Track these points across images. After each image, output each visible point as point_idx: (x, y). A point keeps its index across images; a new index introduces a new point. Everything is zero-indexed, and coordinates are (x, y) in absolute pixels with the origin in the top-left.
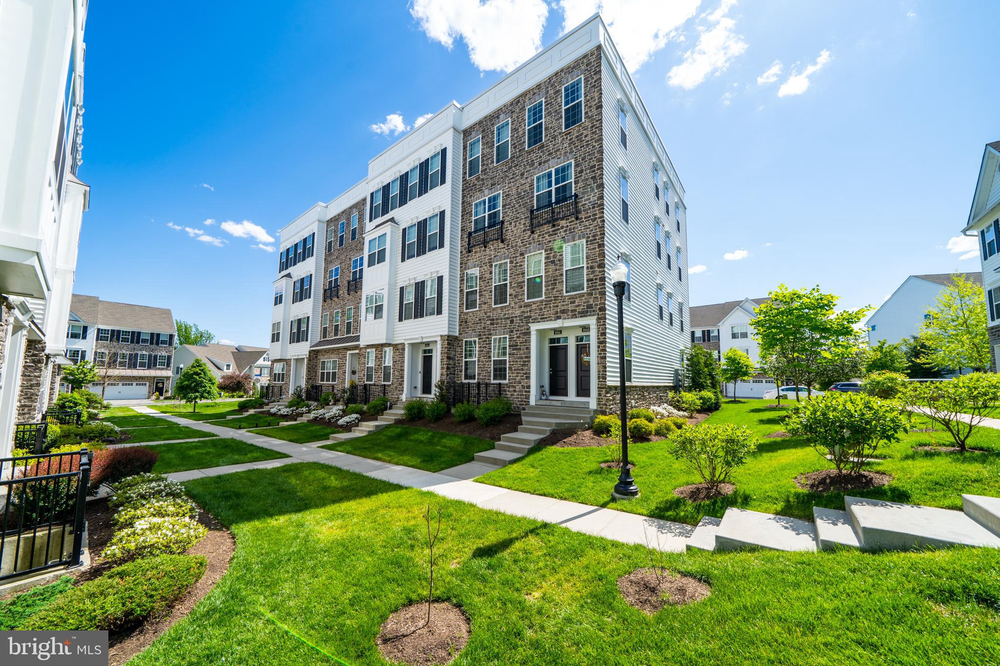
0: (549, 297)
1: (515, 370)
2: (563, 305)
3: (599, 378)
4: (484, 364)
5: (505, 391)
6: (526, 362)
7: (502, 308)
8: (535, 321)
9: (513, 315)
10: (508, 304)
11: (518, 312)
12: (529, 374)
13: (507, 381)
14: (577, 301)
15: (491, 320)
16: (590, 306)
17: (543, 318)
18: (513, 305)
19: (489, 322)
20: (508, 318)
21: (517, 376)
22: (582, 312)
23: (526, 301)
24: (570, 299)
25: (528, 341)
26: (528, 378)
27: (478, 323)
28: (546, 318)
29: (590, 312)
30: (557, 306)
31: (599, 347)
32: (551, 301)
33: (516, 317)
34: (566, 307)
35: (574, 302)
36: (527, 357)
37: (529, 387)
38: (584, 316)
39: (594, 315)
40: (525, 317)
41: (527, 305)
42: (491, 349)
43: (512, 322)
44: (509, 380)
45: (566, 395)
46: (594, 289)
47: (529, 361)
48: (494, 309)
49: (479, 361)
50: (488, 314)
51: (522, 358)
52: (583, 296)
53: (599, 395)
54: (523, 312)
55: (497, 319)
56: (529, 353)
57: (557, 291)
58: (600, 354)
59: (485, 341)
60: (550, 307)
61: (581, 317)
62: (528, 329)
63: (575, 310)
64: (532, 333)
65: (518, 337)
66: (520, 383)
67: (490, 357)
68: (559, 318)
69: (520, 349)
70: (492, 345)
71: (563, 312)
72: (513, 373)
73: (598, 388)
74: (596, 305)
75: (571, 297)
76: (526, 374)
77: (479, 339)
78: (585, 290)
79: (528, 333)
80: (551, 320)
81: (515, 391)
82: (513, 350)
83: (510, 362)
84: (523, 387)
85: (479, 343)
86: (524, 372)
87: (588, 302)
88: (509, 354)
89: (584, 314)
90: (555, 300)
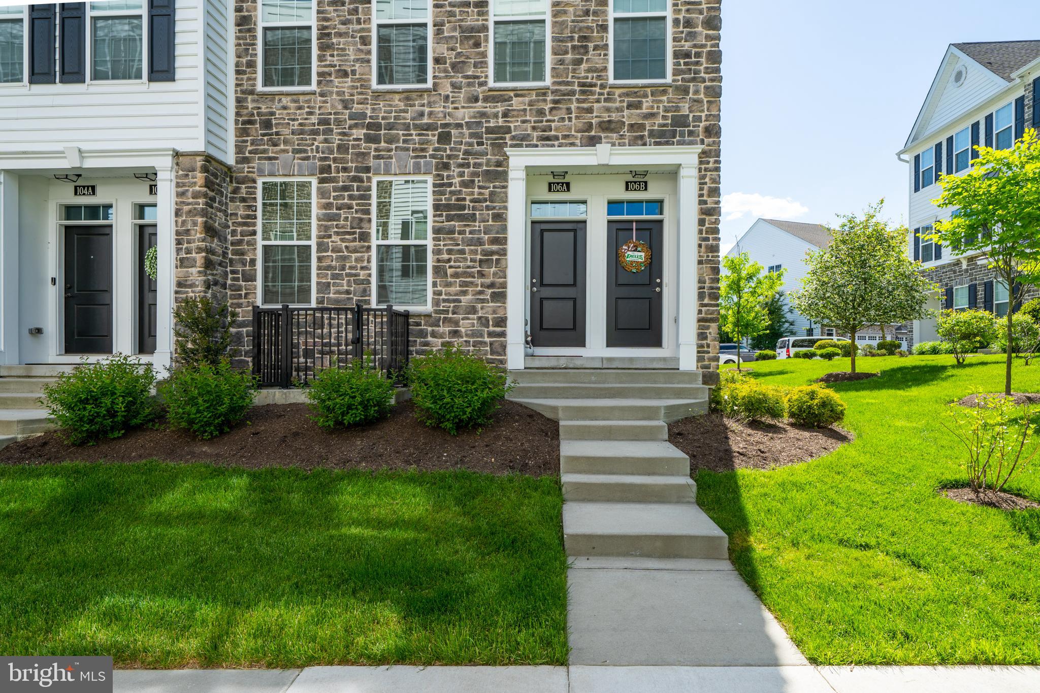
0: (568, 83)
1: (456, 275)
2: (608, 110)
3: (701, 296)
4: (344, 258)
5: (423, 334)
6: (492, 253)
7: (408, 96)
8: (522, 141)
9: (448, 120)
10: (429, 84)
11: (464, 114)
12: (504, 286)
13: (428, 308)
14: (647, 103)
15: (369, 126)
16: (680, 121)
17: (548, 138)
18: (446, 89)
19: (359, 133)
20: (429, 127)
21: (464, 293)
22: (662, 134)
23: (491, 83)
24: (627, 95)
25: (499, 197)
26: (500, 296)
27: (315, 133)
28: (557, 138)
29: (682, 134)
30: (590, 110)
31: (701, 222)
32: (573, 93)
33: (459, 126)
34: (614, 116)
35: (638, 105)
36: (495, 241)
37: (502, 322)
38: (667, 143)
39: (691, 143)
40: (489, 131)
41: (494, 97)
42: (368, 212)
43: (444, 138)
44: (436, 303)
45: (581, 343)
46: (694, 80)
47: (504, 253)
48: (378, 95)
49: (321, 247)
50: (356, 108)
51: (480, 242)
52: (664, 92)
53: (702, 336)
54: (483, 115)
55: (390, 127)
56: (504, 229)
57: (589, 70)
58: (707, 239)
59: (345, 188)
60: (569, 111)
61: (657, 144)
62: (499, 164)
63: (642, 127)
64: (511, 175)
65: (464, 184)
66: (473, 310)
67: (365, 237)
68: (593, 141)
69: (473, 218)
70: (374, 201)
71: (607, 126)
72: (448, 285)
73: (699, 321)
74: (699, 119)
75: (631, 92)
76: (492, 285)
77: (322, 181)
78: (669, 79)
79: (499, 174)
80: (572, 144)
81: (456, 333)
82: (449, 218)
83: (437, 252)
84: (484, 321)
85: (322, 194)
86: (487, 281)
87: (677, 109)
88: (437, 231)
89: (663, 137)
90: (583, 92)
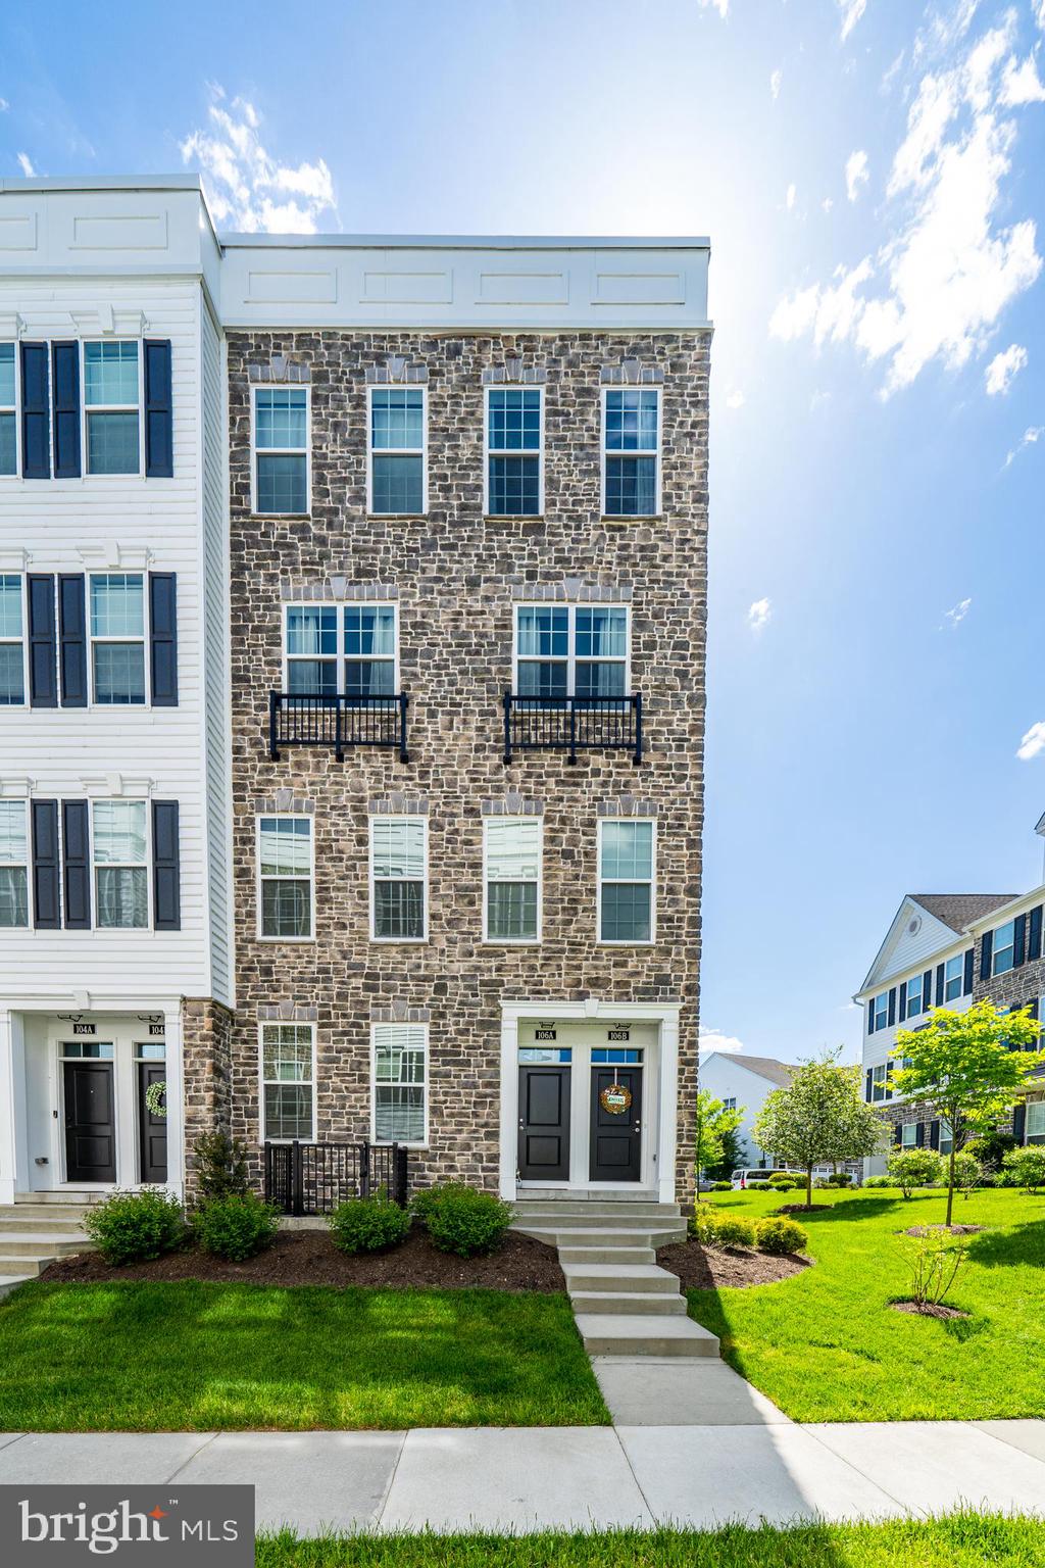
0: (558, 942)
1: (452, 1115)
2: (596, 968)
3: (680, 1138)
4: (344, 1098)
5: (420, 1168)
6: (486, 1096)
7: (405, 949)
8: (514, 994)
9: (444, 972)
10: (426, 939)
11: (460, 968)
12: (497, 1125)
13: (426, 1144)
14: (632, 963)
15: (368, 976)
16: (663, 980)
17: (539, 992)
18: (442, 944)
19: (359, 982)
20: (426, 979)
21: (460, 1132)
22: (646, 991)
23: (485, 940)
24: (614, 954)
25: (492, 1046)
26: (493, 1135)
27: (316, 980)
28: (547, 992)
29: (664, 992)
30: (579, 967)
31: (681, 1072)
32: (562, 951)
33: (454, 978)
34: (602, 973)
35: (624, 964)
36: (488, 1085)
37: (495, 1158)
38: (650, 1000)
39: (672, 1000)
40: (483, 983)
41: (488, 952)
42: (367, 1056)
43: (441, 989)
44: (433, 1140)
45: (564, 1177)
46: (676, 942)
47: (497, 1096)
48: (375, 947)
49: (322, 1087)
50: (355, 959)
51: (475, 1086)
52: (648, 953)
53: (680, 1173)
54: (478, 968)
55: (388, 977)
56: (497, 1074)
57: (578, 931)
58: (686, 1087)
59: (345, 1033)
60: (559, 967)
61: (641, 1000)
62: (493, 1014)
63: (627, 984)
64: (504, 1025)
65: (460, 1032)
66: (468, 1147)
67: (364, 1078)
68: (581, 996)
69: (468, 1063)
71: (595, 983)
72: (444, 1124)
73: (677, 1160)
74: (680, 978)
75: (616, 952)
76: (486, 1125)
77: (321, 1026)
78: (653, 941)
79: (492, 1024)
80: (562, 998)
81: (451, 1168)
82: (445, 1063)
83: (434, 1094)
84: (478, 1157)
85: (322, 1038)
86: (482, 1121)
87: (660, 968)
88: (433, 1074)
89: (647, 994)
90: (572, 951)
